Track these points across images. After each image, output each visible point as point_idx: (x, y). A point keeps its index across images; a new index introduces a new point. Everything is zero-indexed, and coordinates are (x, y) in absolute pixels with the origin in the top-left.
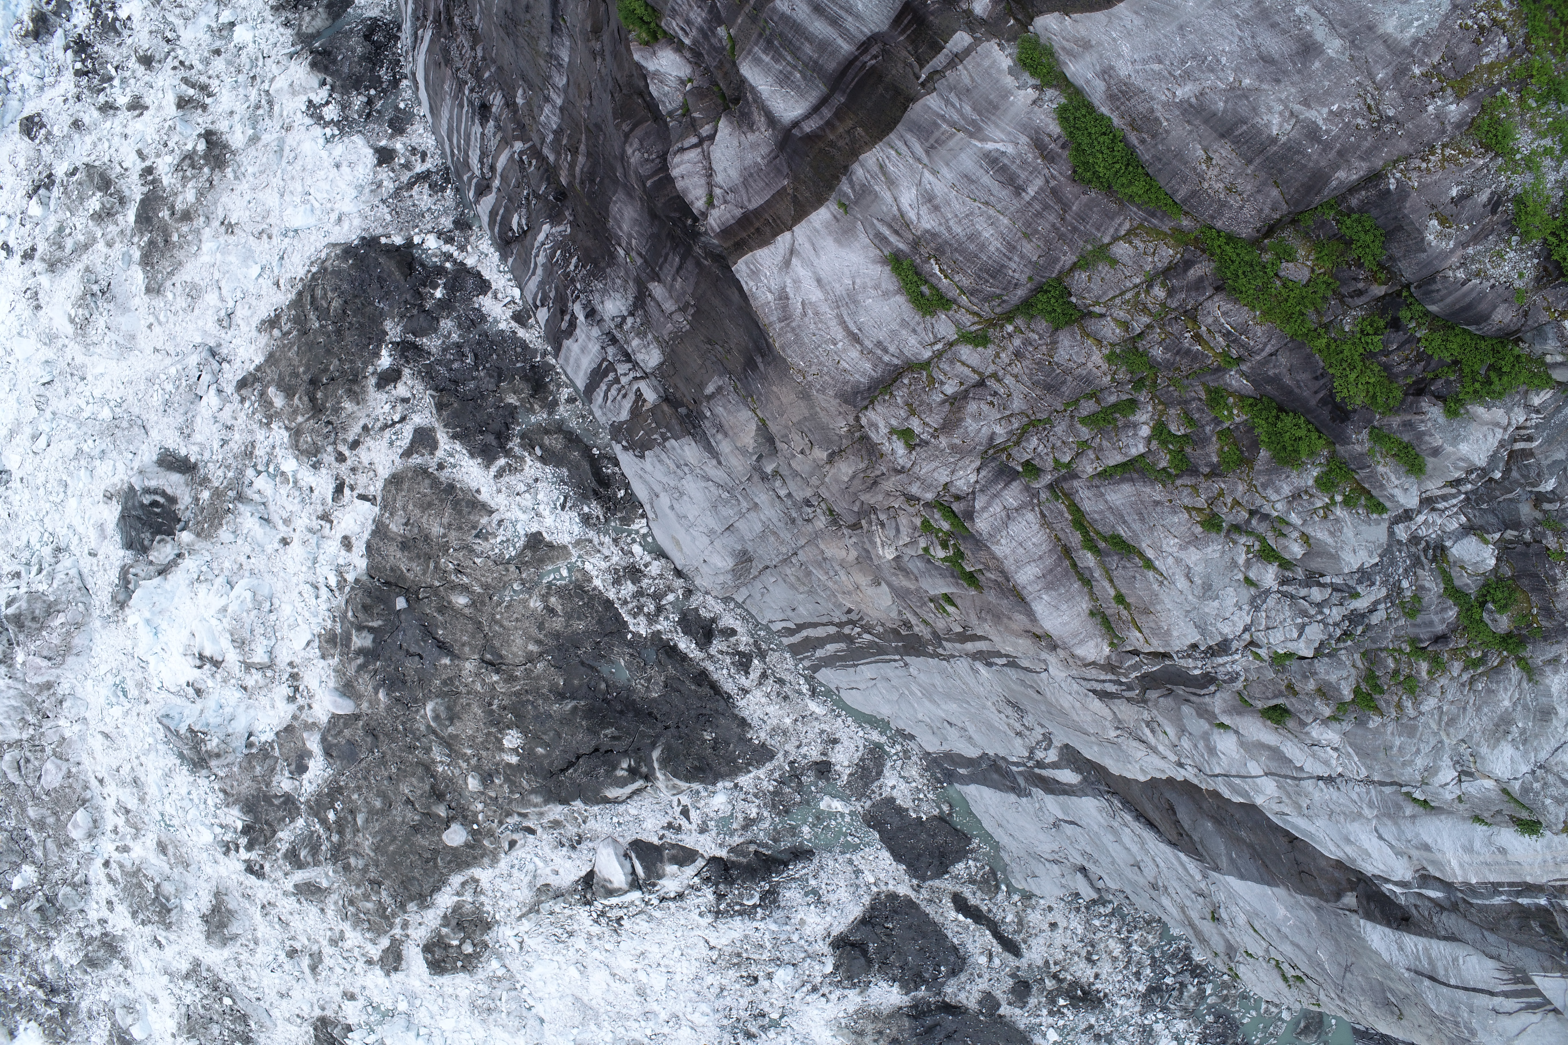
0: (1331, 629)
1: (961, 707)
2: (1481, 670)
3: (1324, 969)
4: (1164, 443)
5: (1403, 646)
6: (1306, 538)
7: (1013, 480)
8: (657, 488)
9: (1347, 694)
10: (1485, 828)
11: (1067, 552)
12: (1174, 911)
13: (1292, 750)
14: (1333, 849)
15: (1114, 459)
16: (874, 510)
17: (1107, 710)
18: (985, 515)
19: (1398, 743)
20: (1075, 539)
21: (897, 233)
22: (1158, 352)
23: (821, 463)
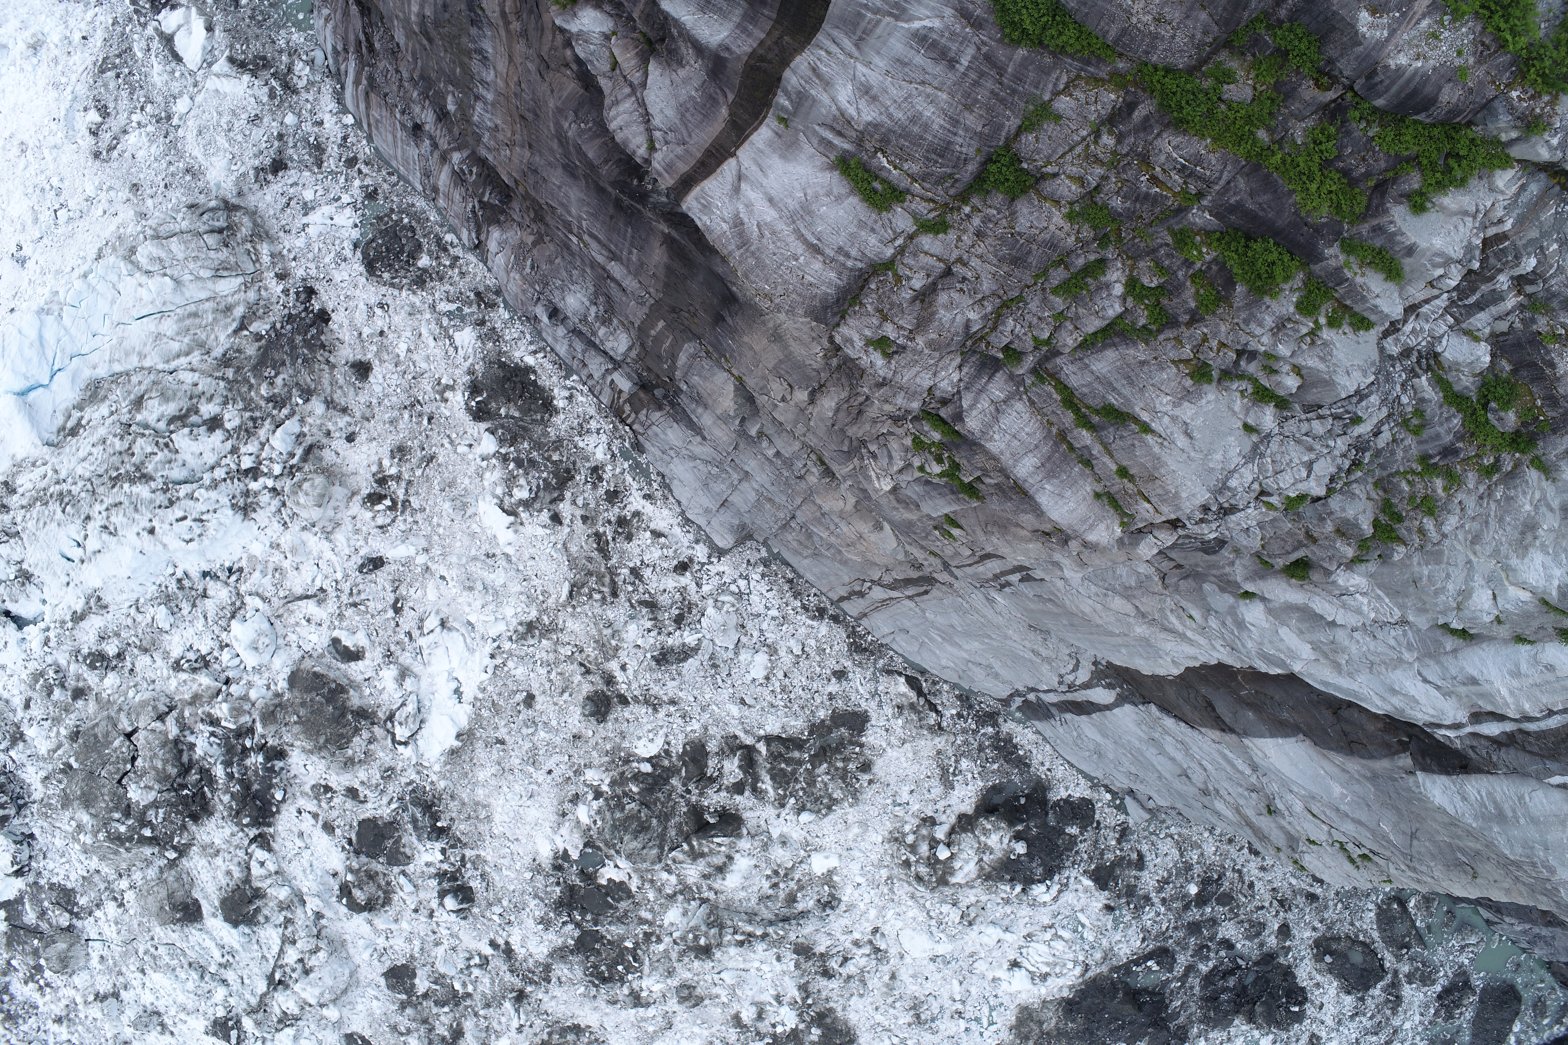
0: (1339, 461)
1: (983, 643)
2: (1496, 477)
3: (1389, 841)
4: (1139, 298)
5: (1414, 466)
6: (1297, 370)
7: (996, 371)
9: (1367, 528)
10: (1528, 647)
11: (1062, 435)
13: (1321, 605)
14: (1379, 703)
15: (1093, 325)
16: (863, 443)
18: (974, 413)
19: (1426, 572)
20: (1068, 418)
21: (840, 134)
22: (1117, 203)
23: (803, 406)
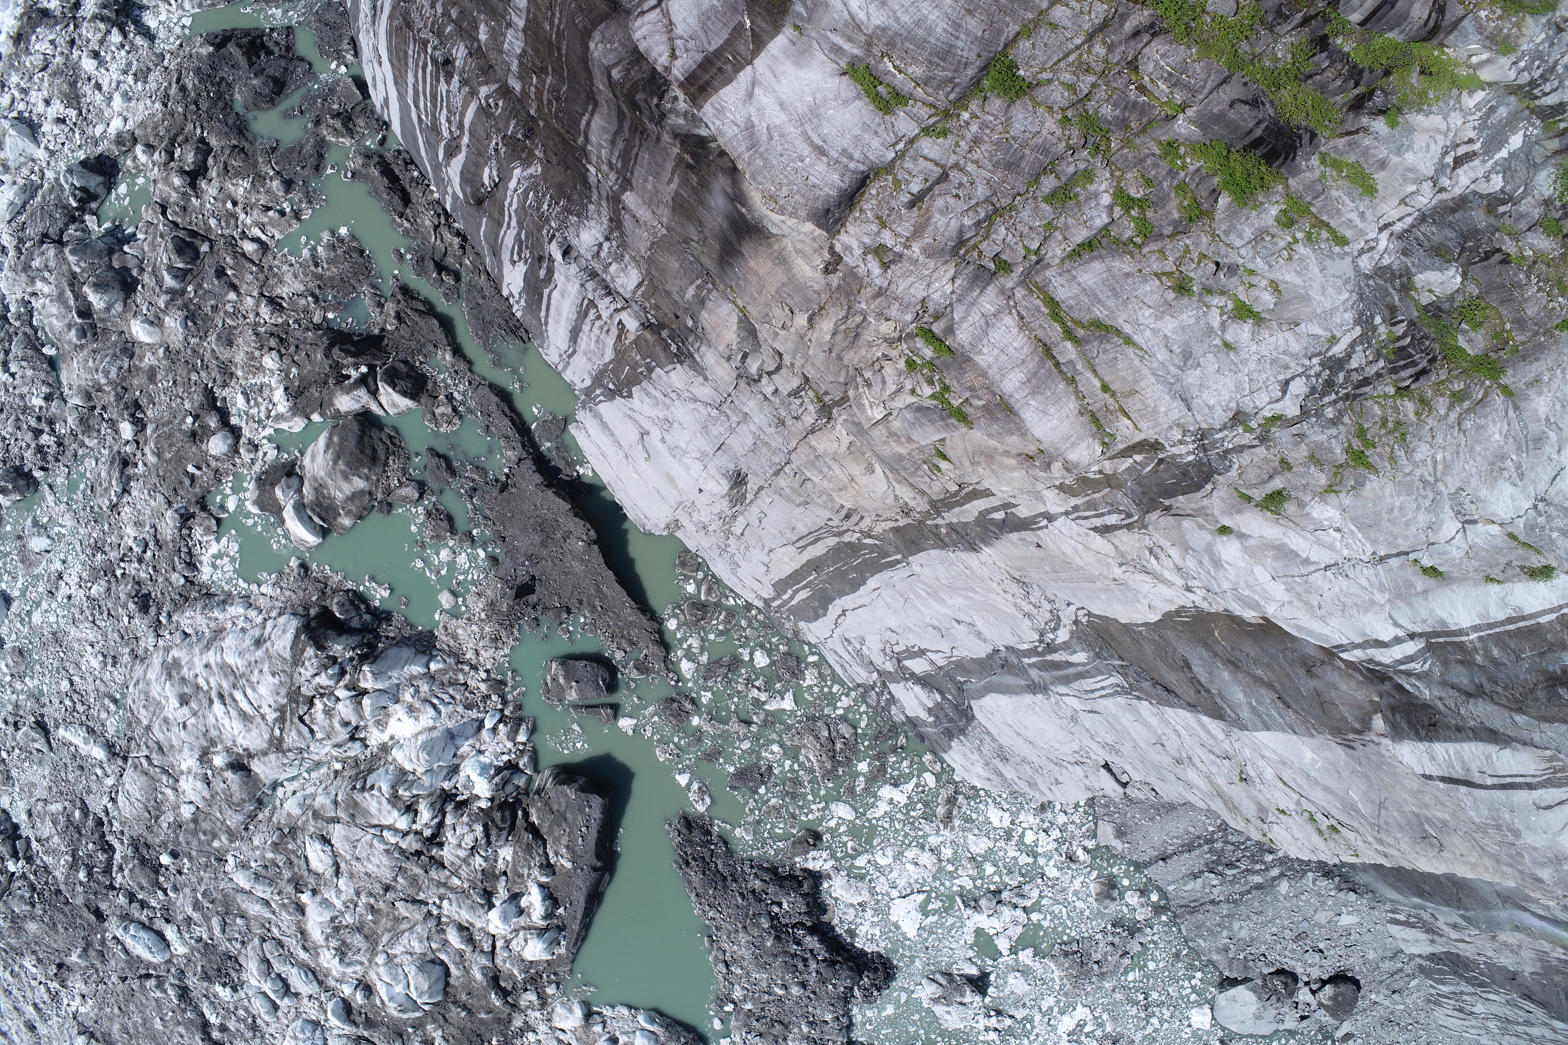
0: (1314, 380)
1: (968, 598)
2: (1466, 404)
3: (1357, 811)
4: (1125, 209)
5: (1387, 389)
6: (1275, 286)
7: (988, 284)
8: (648, 426)
9: (1339, 454)
10: (1498, 587)
11: (1047, 351)
12: (1201, 783)
13: (1296, 541)
15: (1080, 235)
16: (858, 371)
17: (1110, 546)
18: (965, 325)
19: (1398, 504)
20: (1054, 333)
21: (850, 39)
22: (1107, 111)
23: (802, 332)
